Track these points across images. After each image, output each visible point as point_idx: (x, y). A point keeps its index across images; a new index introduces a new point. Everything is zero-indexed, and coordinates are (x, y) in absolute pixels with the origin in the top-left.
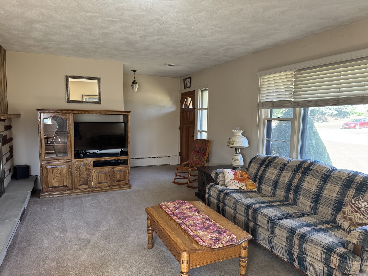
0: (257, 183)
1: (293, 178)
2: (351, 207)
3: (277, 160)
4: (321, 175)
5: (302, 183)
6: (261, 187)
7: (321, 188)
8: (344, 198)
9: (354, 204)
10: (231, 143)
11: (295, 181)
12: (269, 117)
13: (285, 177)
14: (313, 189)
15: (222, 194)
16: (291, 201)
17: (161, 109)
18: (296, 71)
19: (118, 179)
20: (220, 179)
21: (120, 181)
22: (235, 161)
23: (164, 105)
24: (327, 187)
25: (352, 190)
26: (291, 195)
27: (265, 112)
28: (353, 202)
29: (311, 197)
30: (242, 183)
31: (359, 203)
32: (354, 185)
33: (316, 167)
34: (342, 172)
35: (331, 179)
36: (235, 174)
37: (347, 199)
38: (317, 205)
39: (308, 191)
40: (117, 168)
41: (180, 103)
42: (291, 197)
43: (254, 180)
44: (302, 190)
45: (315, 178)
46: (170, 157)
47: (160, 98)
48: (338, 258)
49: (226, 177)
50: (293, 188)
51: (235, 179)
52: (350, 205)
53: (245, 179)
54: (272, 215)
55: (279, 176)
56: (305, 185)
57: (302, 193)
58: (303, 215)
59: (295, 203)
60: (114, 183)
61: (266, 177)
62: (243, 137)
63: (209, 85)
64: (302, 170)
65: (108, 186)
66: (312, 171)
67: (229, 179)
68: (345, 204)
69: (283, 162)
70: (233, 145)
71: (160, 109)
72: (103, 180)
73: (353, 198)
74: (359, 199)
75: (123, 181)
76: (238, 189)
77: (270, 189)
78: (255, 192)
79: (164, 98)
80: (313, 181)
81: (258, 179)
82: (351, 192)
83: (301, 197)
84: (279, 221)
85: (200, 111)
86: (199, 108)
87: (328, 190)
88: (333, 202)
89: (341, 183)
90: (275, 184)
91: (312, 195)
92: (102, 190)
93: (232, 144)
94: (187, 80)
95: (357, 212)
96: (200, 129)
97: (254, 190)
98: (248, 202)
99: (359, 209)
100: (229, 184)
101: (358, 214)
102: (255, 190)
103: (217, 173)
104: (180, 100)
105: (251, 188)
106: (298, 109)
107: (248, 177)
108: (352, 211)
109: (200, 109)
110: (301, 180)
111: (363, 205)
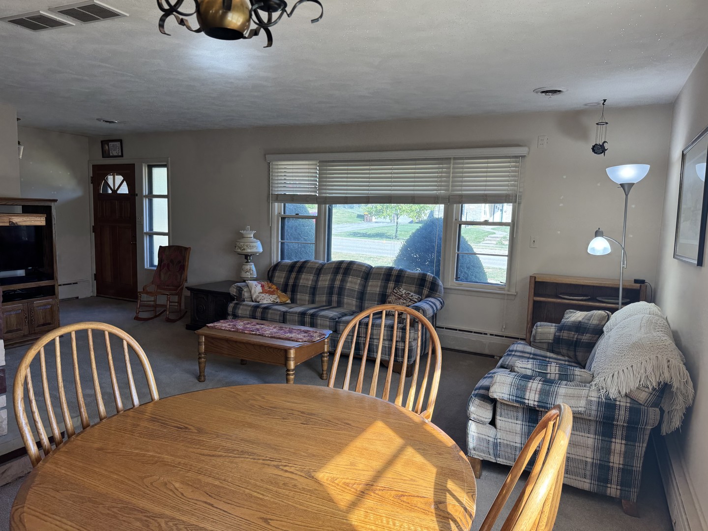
0: (289, 293)
1: (333, 280)
2: (395, 296)
3: (309, 264)
4: (362, 273)
5: (344, 284)
6: (295, 297)
7: (364, 286)
8: (386, 291)
9: (396, 293)
10: (242, 248)
11: (337, 283)
12: (283, 213)
13: (325, 281)
14: (357, 287)
15: (259, 310)
16: (334, 304)
17: (55, 192)
18: (320, 162)
19: (42, 321)
20: (246, 295)
21: (43, 325)
22: (247, 272)
23: (61, 185)
24: (370, 284)
25: (392, 282)
26: (335, 298)
27: (277, 207)
28: (396, 292)
29: (356, 296)
30: (274, 296)
31: (400, 291)
32: (393, 278)
33: (355, 266)
34: (380, 268)
35: (372, 275)
36: (262, 286)
37: (389, 291)
38: (362, 303)
39: (352, 290)
40: (38, 302)
41: (91, 183)
42: (334, 301)
43: (285, 290)
44: (346, 291)
45: (357, 276)
46: (77, 283)
47: (51, 172)
48: (401, 331)
49: (253, 291)
50: (336, 290)
51: (264, 292)
52: (393, 294)
53: (274, 291)
54: (332, 315)
55: (317, 281)
56: (348, 285)
57: (346, 294)
58: (354, 313)
59: (340, 304)
60: (35, 330)
61: (300, 284)
62: (255, 239)
63: (169, 158)
64: (341, 271)
65: (25, 336)
66: (352, 271)
67: (257, 293)
68: (389, 296)
69: (317, 265)
70: (245, 251)
71: (53, 193)
72: (15, 325)
73: (394, 288)
74: (399, 289)
75: (49, 324)
76: (272, 302)
77: (307, 297)
78: (288, 303)
79: (60, 172)
80: (355, 280)
81: (290, 288)
82: (391, 285)
83: (345, 297)
84: (340, 319)
85: (147, 200)
86: (144, 194)
87: (371, 286)
88: (377, 296)
89: (381, 278)
90: (314, 291)
91: (356, 293)
92: (13, 344)
93: (244, 249)
94: (110, 143)
95: (400, 299)
96: (148, 230)
97: (287, 302)
98: (300, 310)
99: (401, 296)
100: (260, 298)
101: (401, 300)
102: (289, 301)
103: (240, 288)
104: (92, 178)
105: (284, 299)
106: (323, 205)
107: (277, 288)
108: (396, 299)
109: (146, 196)
110: (343, 281)
111: (404, 292)
